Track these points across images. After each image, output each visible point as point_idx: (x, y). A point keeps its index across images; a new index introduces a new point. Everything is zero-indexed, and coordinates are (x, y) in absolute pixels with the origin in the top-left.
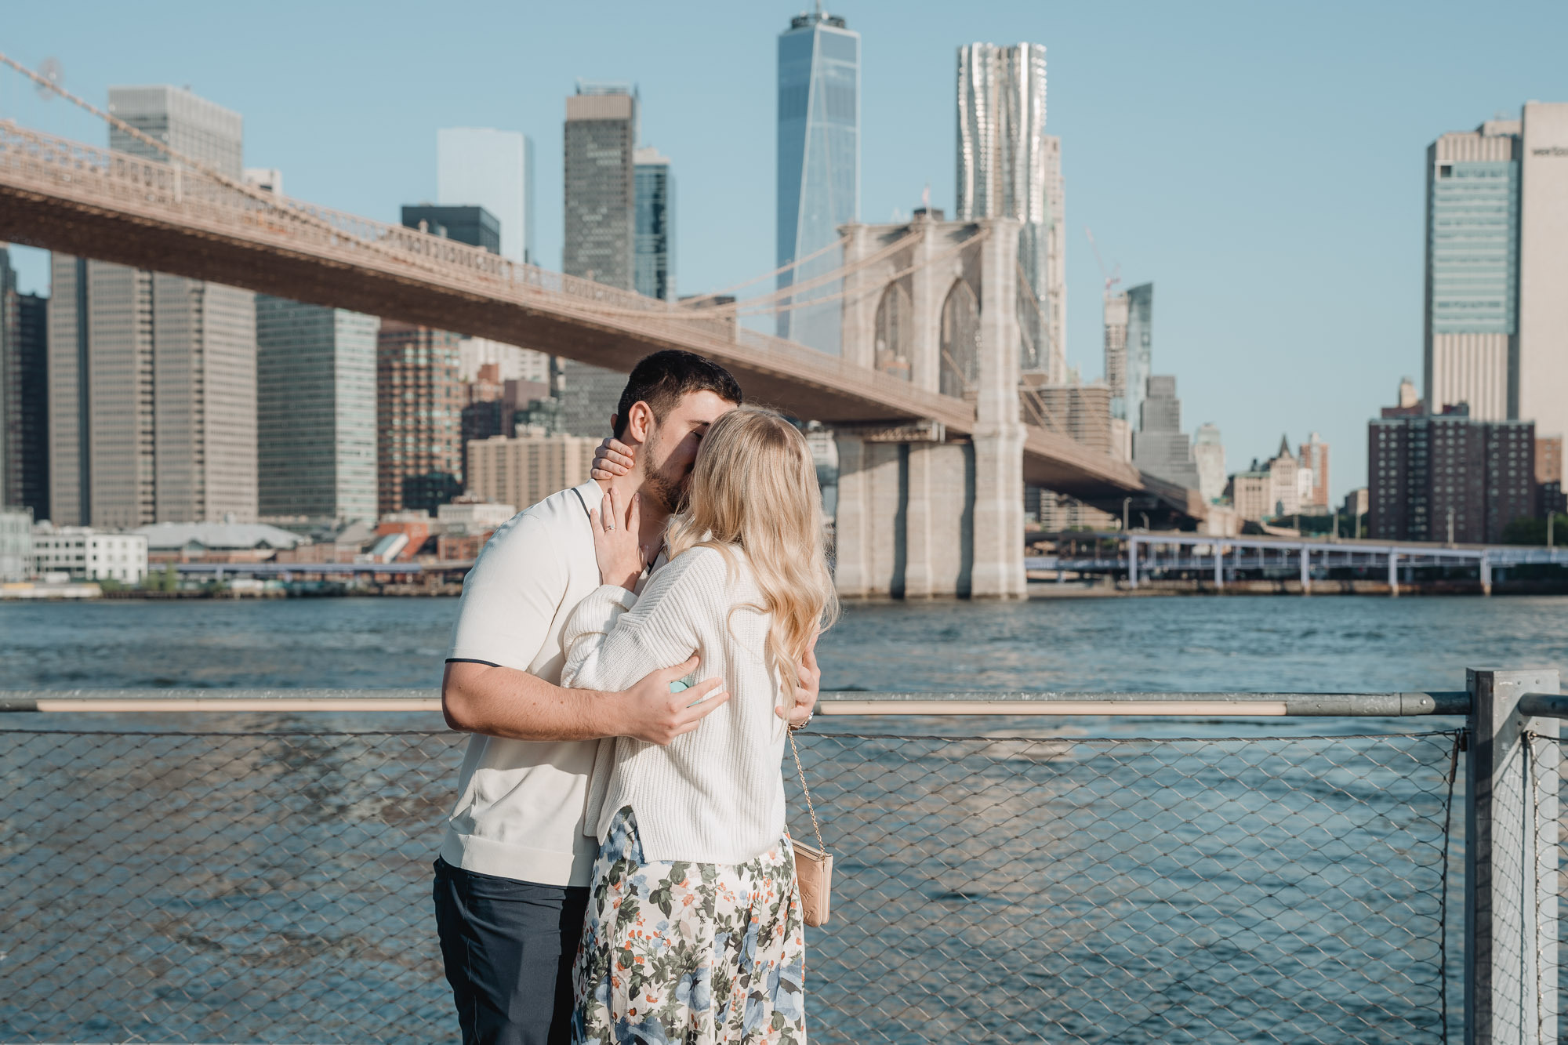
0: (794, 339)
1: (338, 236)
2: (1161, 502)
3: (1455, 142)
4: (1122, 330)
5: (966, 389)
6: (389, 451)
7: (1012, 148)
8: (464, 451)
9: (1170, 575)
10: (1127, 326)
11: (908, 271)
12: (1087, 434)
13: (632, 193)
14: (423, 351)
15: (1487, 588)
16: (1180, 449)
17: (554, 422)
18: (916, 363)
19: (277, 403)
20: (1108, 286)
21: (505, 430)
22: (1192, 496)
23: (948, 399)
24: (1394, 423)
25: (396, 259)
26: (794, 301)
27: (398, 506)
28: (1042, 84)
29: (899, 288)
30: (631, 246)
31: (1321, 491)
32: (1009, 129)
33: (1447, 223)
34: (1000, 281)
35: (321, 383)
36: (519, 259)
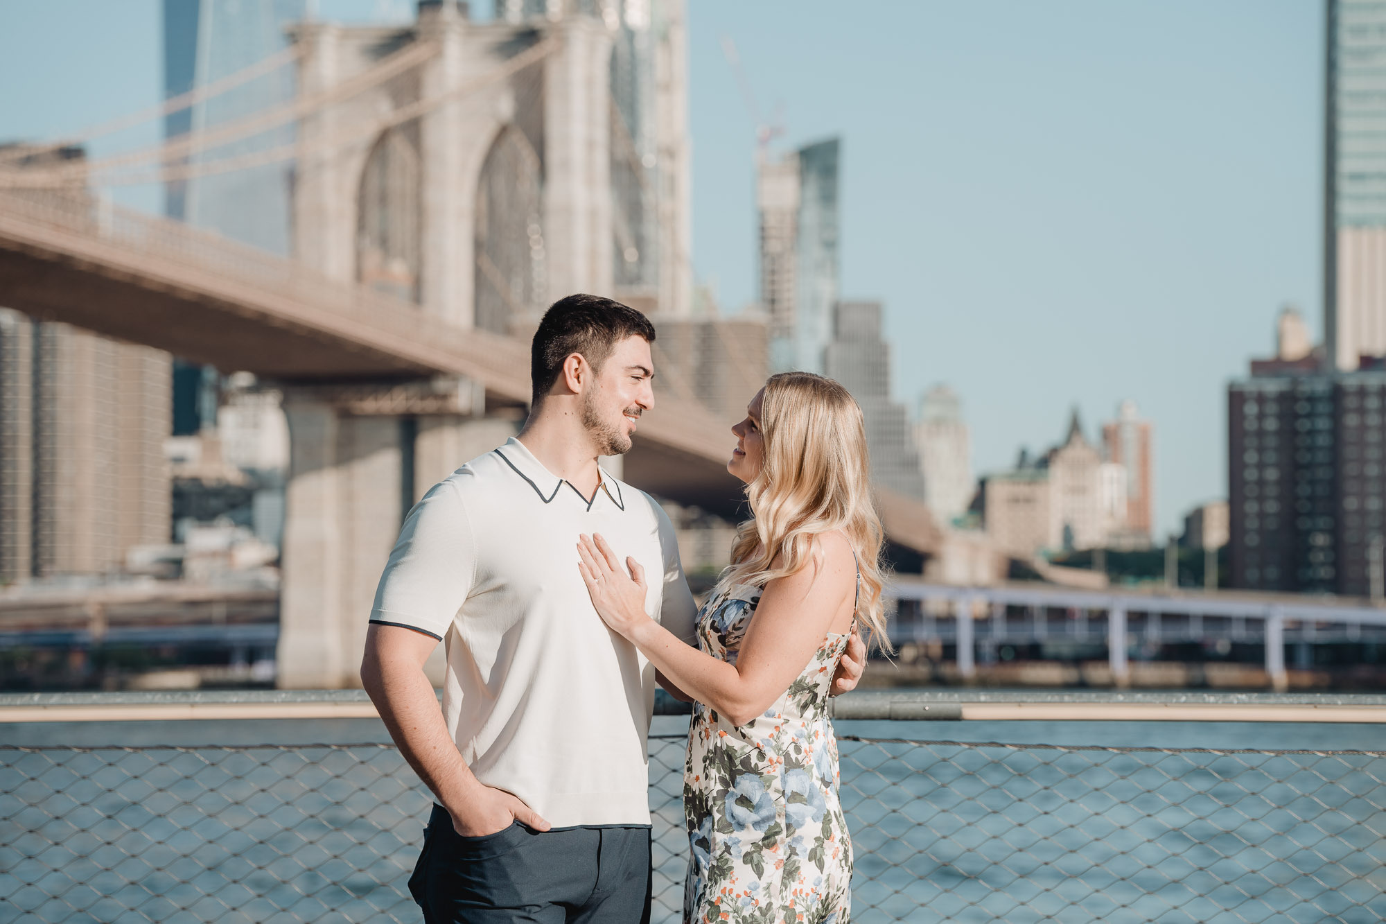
0: (197, 222)
10: (798, 212)
16: (891, 429)
18: (430, 273)
20: (763, 143)
24: (1272, 386)
31: (1139, 505)
33: (1361, 31)
34: (578, 130)
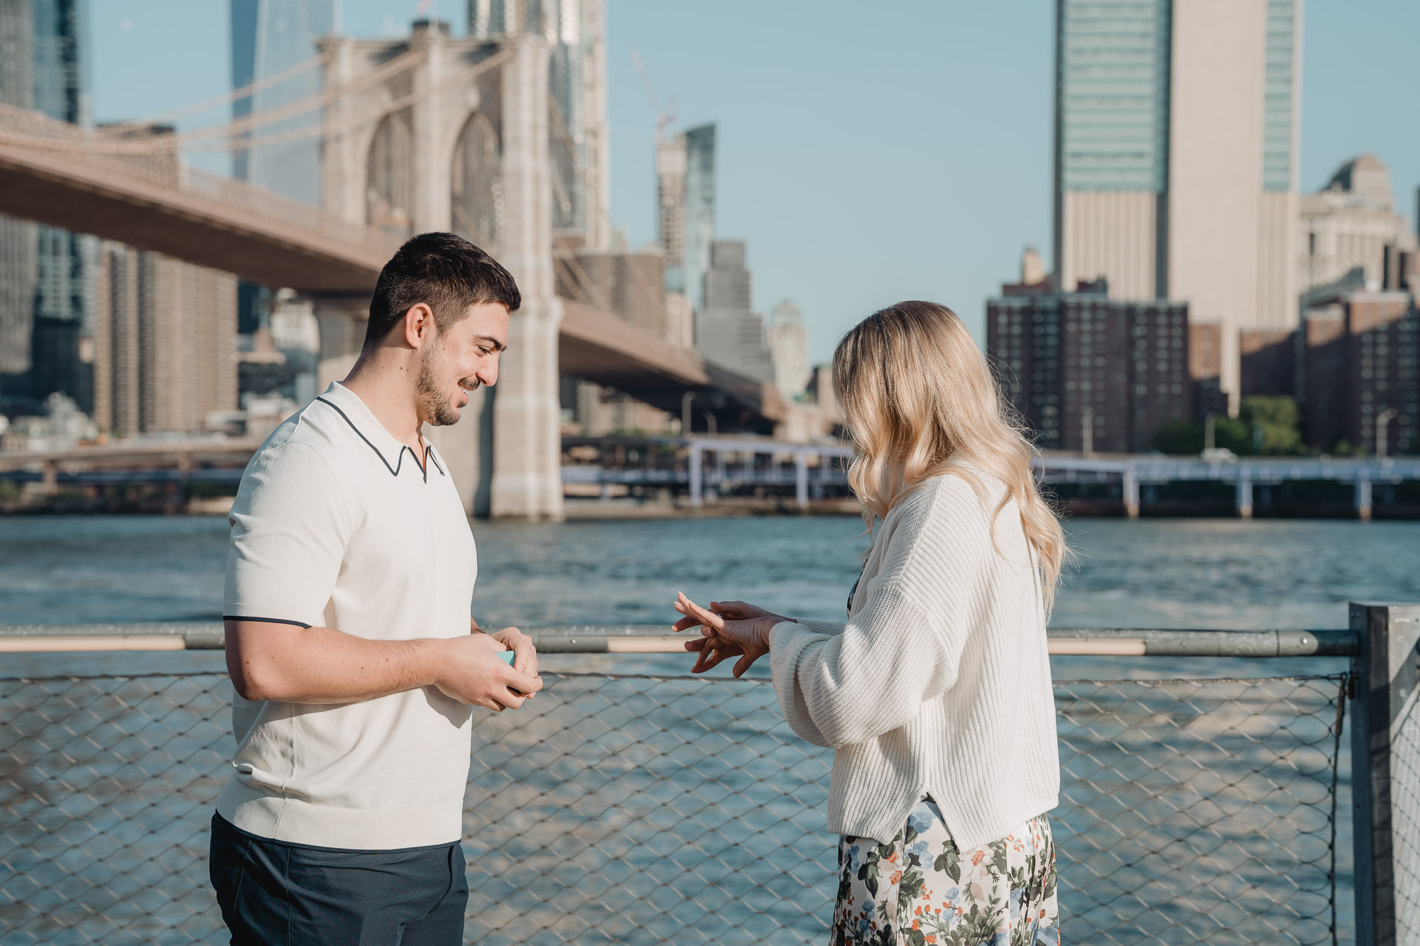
0: (257, 182)
2: (731, 400)
4: (679, 182)
9: (744, 491)
10: (685, 177)
11: (407, 101)
12: (637, 313)
15: (1133, 510)
16: (752, 332)
18: (419, 219)
20: (661, 126)
22: (768, 394)
24: (1017, 303)
26: (255, 135)
29: (397, 122)
30: (28, 52)
33: (1079, 51)
34: (526, 116)
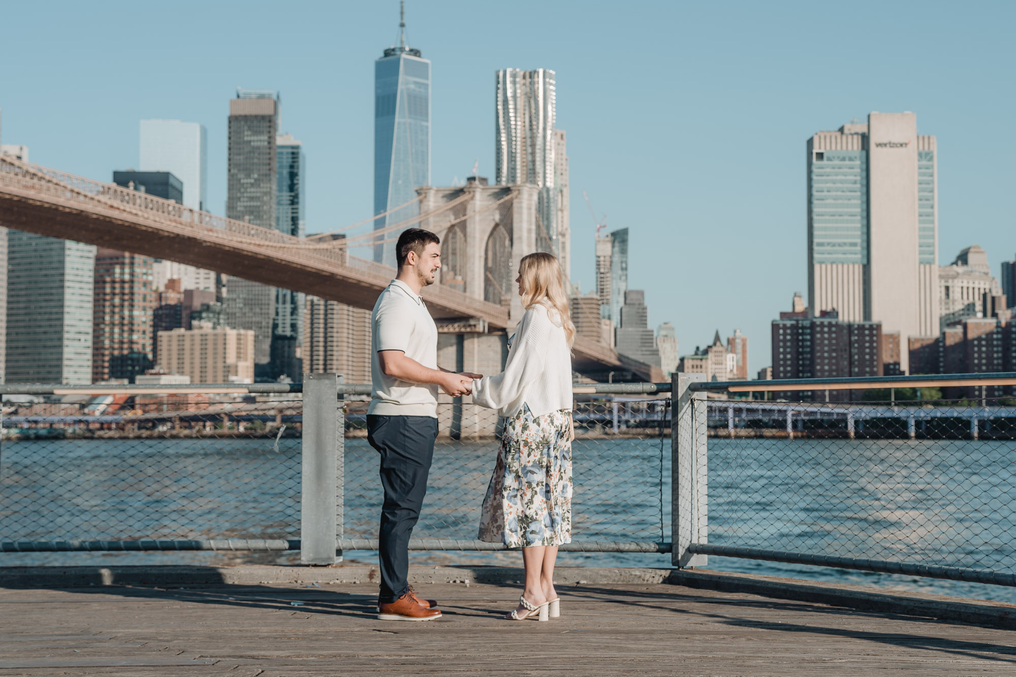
0: (386, 263)
1: (72, 191)
3: (825, 137)
4: (608, 259)
5: (503, 298)
6: (102, 338)
7: (533, 138)
8: (155, 339)
9: (640, 425)
10: (611, 257)
11: (463, 218)
12: (585, 329)
13: (275, 165)
14: (127, 270)
15: (852, 434)
16: (648, 339)
17: (218, 319)
18: (468, 280)
19: (22, 305)
20: (598, 230)
21: (183, 325)
22: (654, 370)
23: (490, 304)
24: (789, 323)
25: (112, 207)
26: (386, 238)
27: (106, 377)
28: (553, 96)
29: (457, 230)
30: (274, 200)
31: (742, 368)
32: (531, 125)
33: (821, 191)
34: (525, 226)
35: (54, 291)
36: (196, 208)
